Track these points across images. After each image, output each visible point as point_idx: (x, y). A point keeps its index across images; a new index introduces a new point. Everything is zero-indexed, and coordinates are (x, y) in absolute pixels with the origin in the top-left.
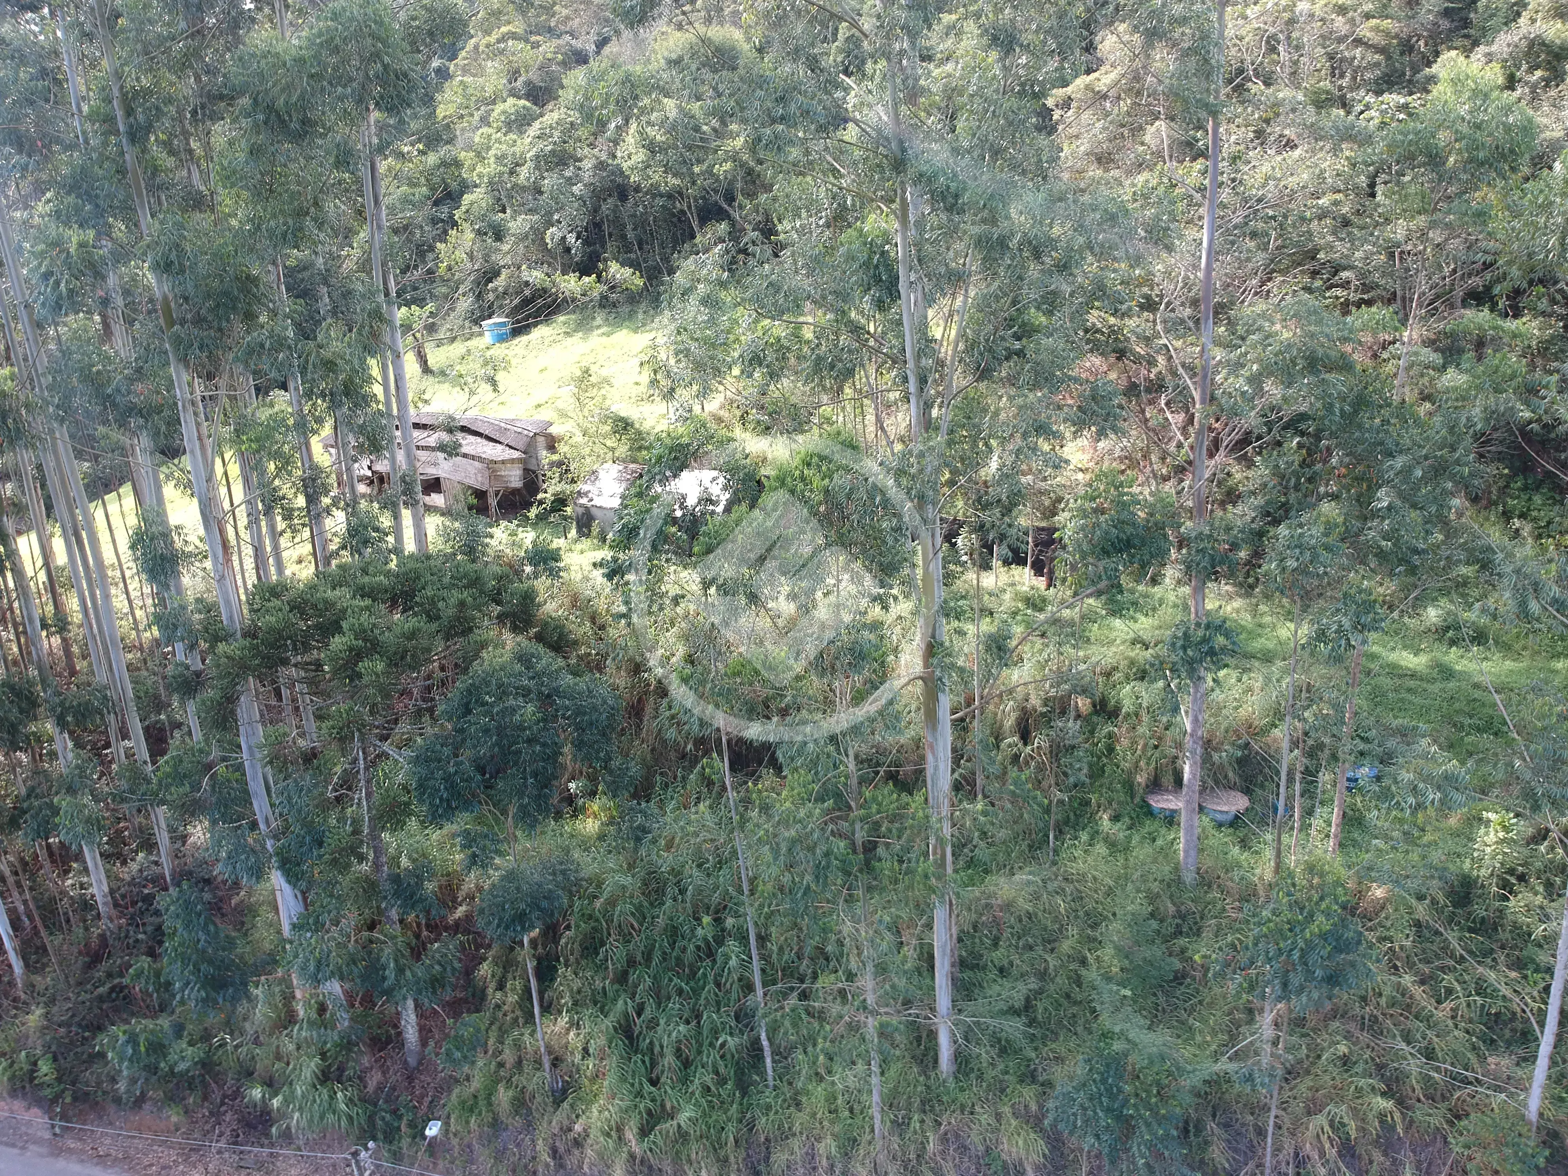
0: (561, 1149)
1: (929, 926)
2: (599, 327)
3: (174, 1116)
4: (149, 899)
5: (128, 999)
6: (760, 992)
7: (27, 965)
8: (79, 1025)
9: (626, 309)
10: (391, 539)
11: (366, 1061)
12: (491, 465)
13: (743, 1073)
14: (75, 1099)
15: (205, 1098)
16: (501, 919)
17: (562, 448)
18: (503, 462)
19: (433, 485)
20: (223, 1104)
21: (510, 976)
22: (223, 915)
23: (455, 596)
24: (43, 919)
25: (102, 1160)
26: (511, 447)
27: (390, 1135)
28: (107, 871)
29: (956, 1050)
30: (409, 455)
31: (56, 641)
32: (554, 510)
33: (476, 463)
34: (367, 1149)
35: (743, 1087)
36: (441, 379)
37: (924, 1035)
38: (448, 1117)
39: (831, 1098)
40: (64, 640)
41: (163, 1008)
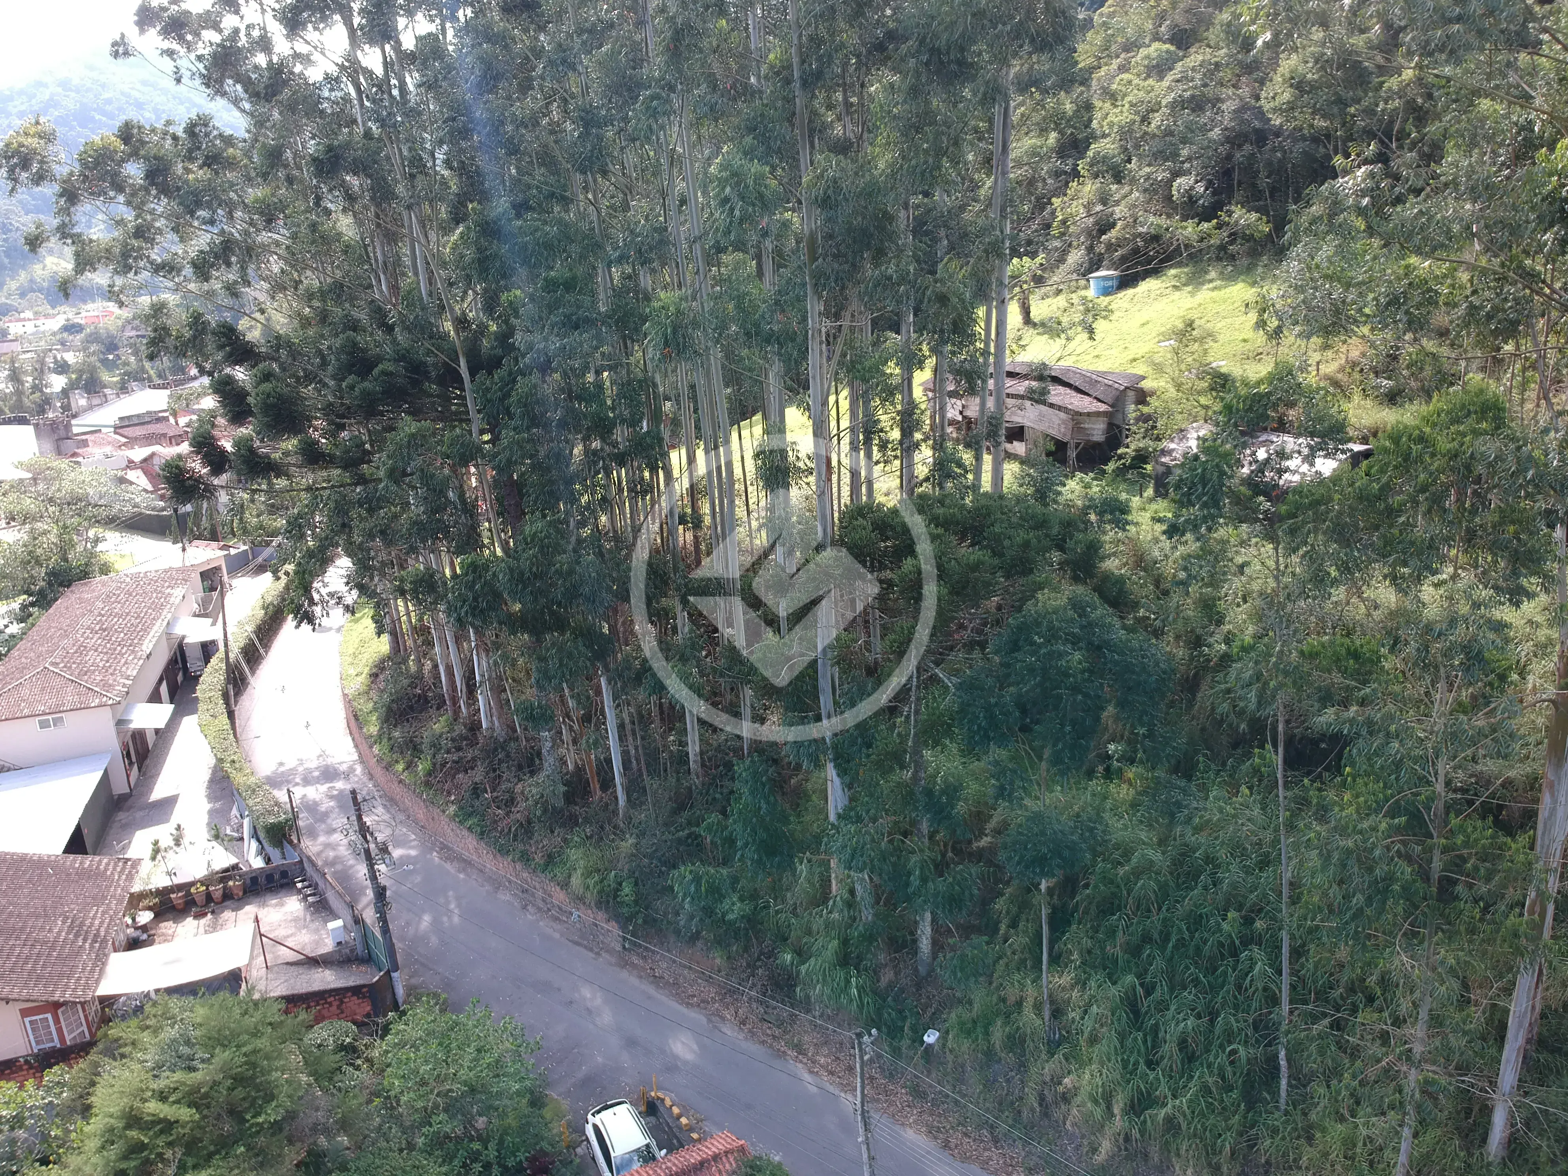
0: (1049, 1098)
1: (1508, 991)
2: (1211, 281)
3: (718, 959)
4: (729, 766)
5: (700, 847)
6: (1286, 1007)
7: (629, 800)
8: (660, 860)
9: (1245, 262)
10: (970, 476)
11: (882, 957)
12: (1077, 417)
13: (1252, 1087)
14: (645, 922)
15: (746, 949)
16: (1022, 857)
17: (1154, 402)
18: (1089, 414)
19: (1017, 433)
20: (759, 959)
21: (1024, 917)
22: (783, 794)
23: (1021, 536)
24: (648, 765)
25: (656, 980)
26: (1099, 400)
27: (893, 1032)
28: (701, 735)
29: (1512, 1134)
30: (1000, 403)
31: (689, 536)
32: (1132, 467)
33: (1062, 415)
34: (870, 1035)
35: (1251, 1100)
36: (1041, 330)
37: (1476, 1109)
38: (947, 1032)
39: (1349, 1143)
40: (695, 537)
41: (725, 862)
